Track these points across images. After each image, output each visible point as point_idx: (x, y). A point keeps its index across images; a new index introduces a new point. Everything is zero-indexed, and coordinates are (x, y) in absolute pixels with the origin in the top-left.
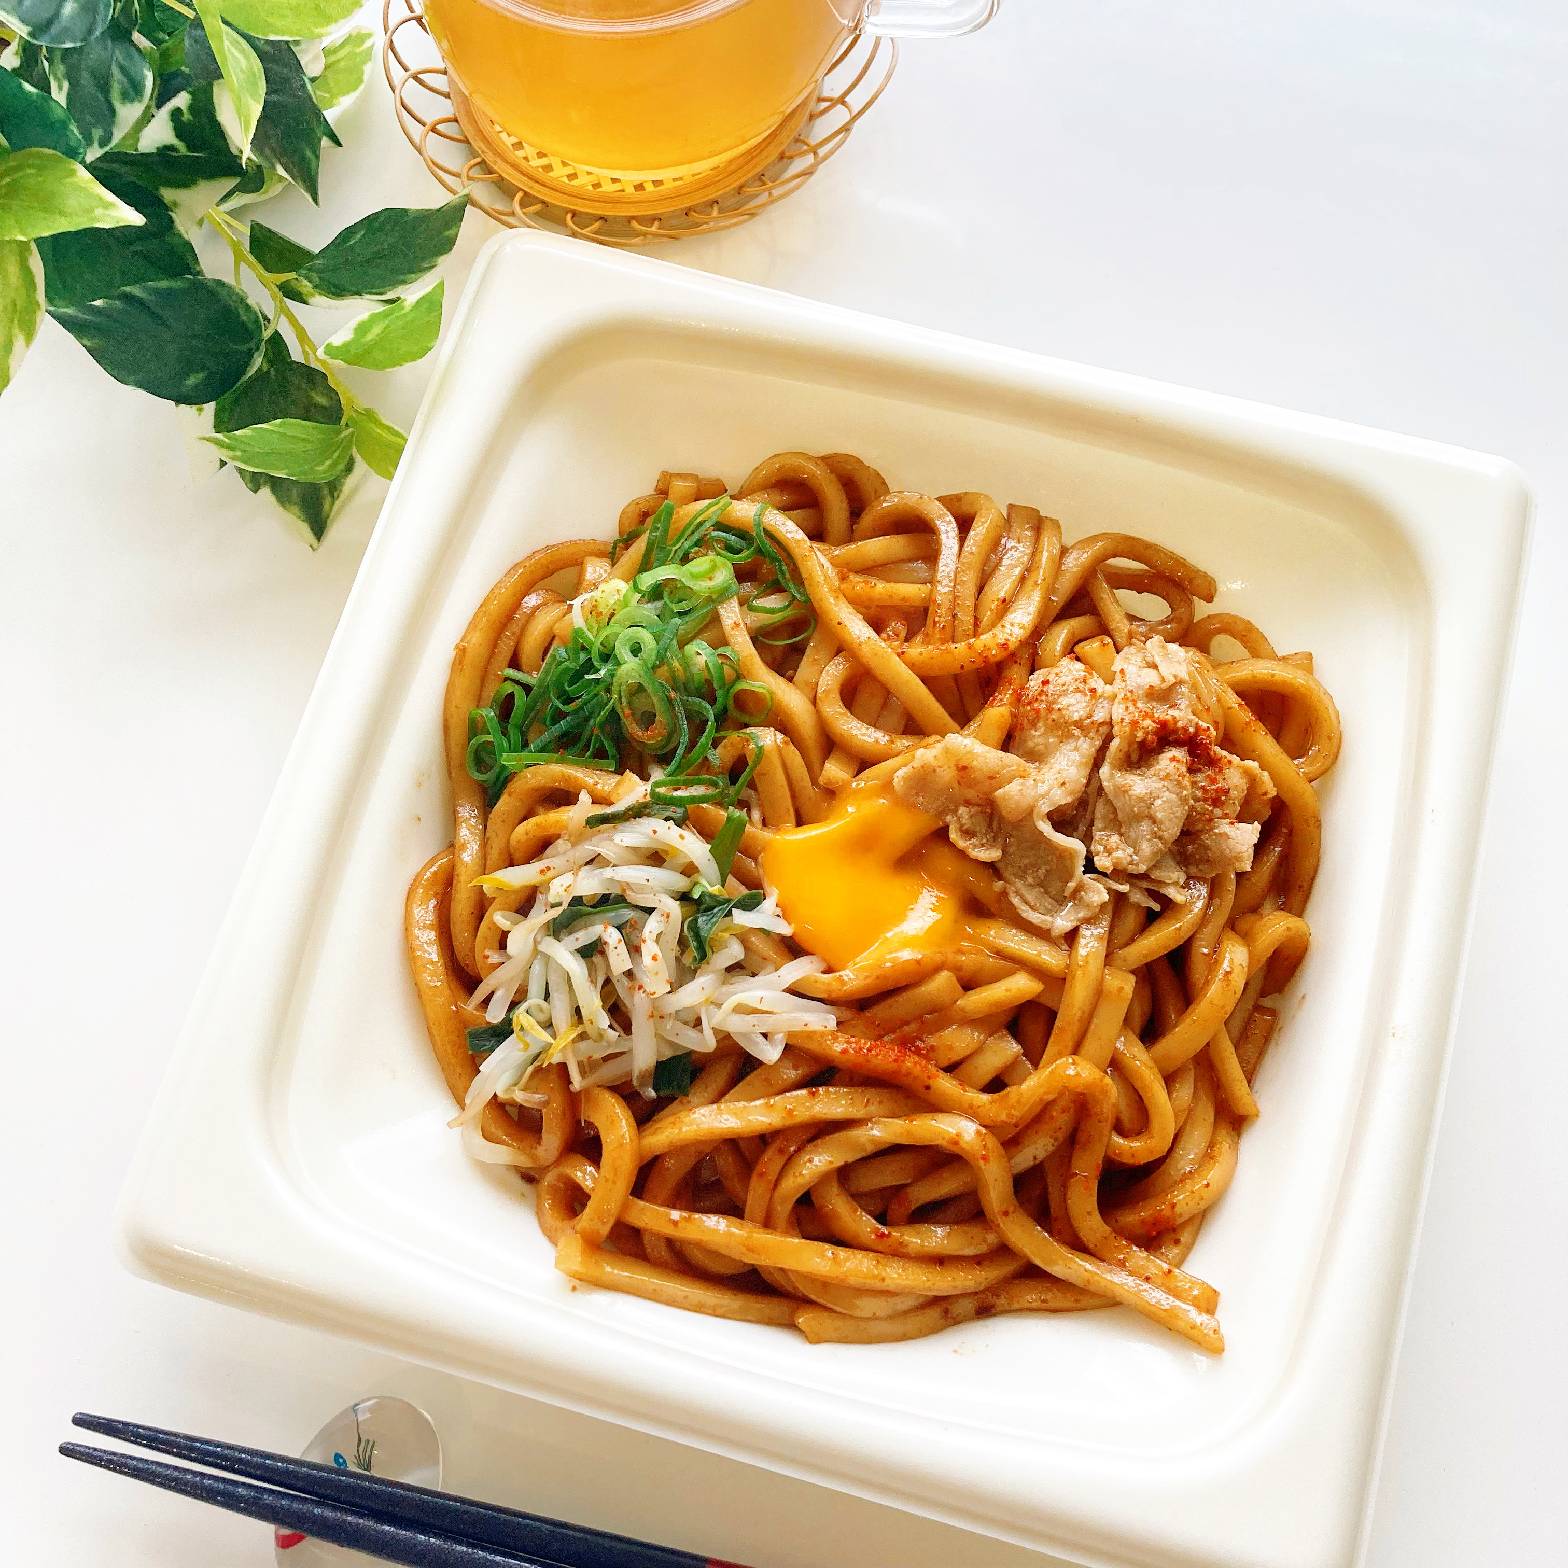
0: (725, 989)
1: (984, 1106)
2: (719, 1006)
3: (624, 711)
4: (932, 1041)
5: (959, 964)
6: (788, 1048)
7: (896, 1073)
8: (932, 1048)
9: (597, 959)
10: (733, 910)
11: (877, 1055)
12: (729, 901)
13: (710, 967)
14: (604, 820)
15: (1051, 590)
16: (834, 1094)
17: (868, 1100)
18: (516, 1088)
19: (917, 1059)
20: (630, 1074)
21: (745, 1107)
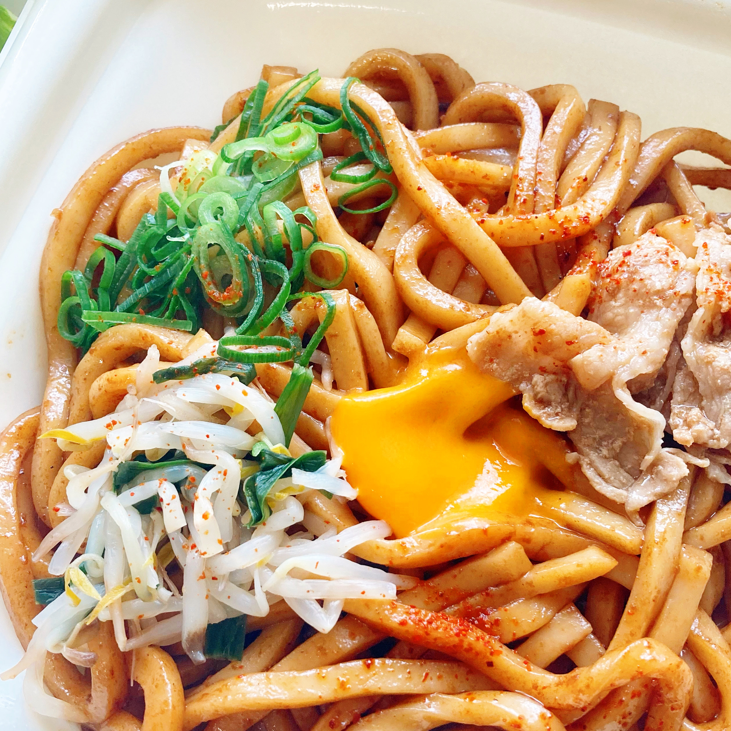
0: (282, 551)
1: (550, 687)
2: (273, 568)
3: (202, 270)
4: (496, 614)
5: (527, 537)
6: (344, 616)
7: (458, 647)
8: (497, 622)
9: (154, 516)
10: (293, 470)
11: (437, 628)
12: (290, 460)
13: (267, 528)
14: (170, 375)
15: (630, 173)
16: (391, 667)
17: (427, 675)
18: (65, 645)
19: (479, 633)
20: (180, 635)
21: (295, 677)
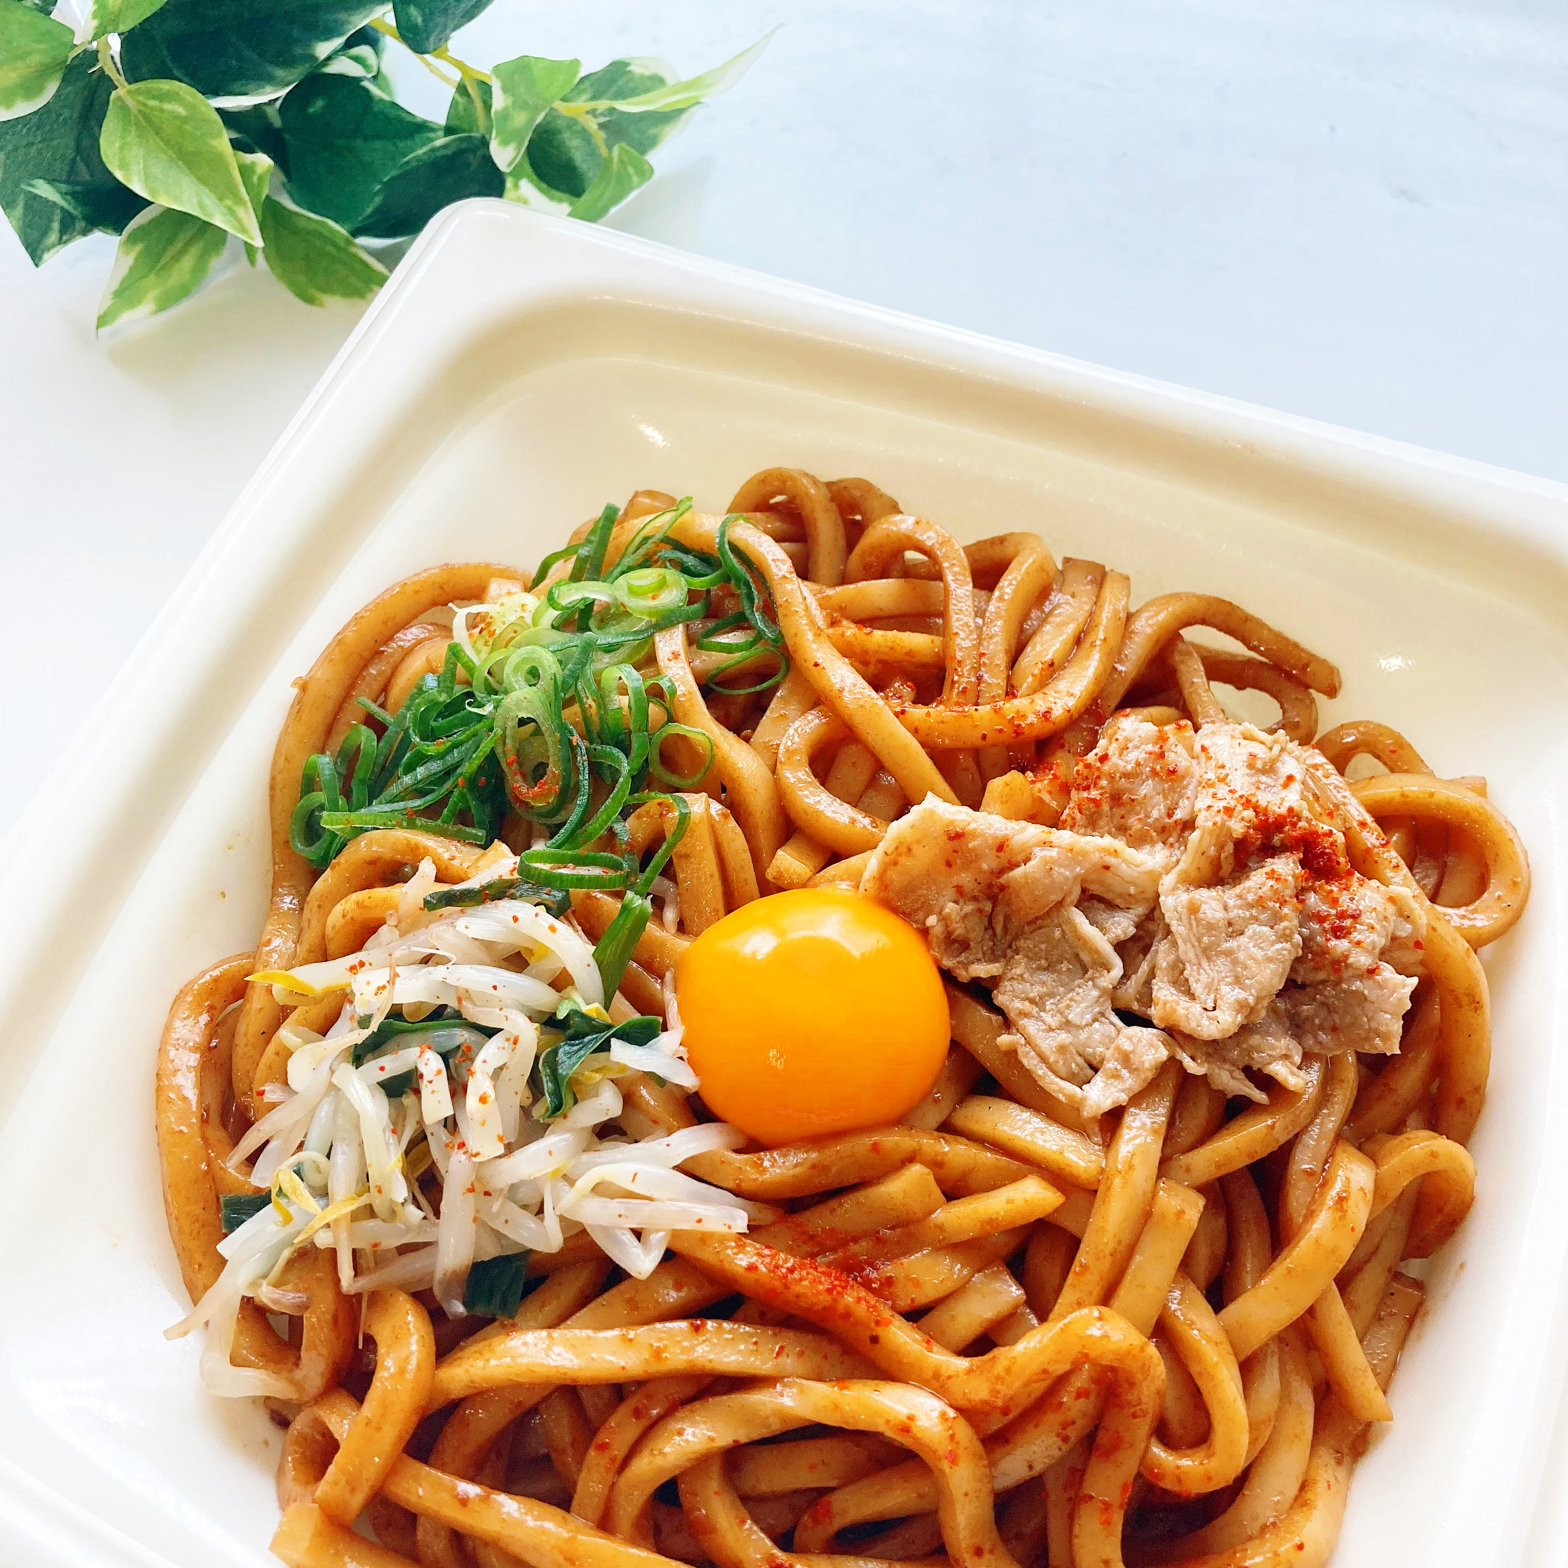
0: (585, 1157)
1: (958, 1376)
2: (570, 1180)
3: (507, 757)
4: (888, 1270)
5: (939, 1158)
6: (670, 1256)
7: (829, 1310)
8: (889, 1282)
9: (408, 1100)
10: (613, 1040)
11: (801, 1280)
12: (609, 1027)
13: (569, 1123)
14: (450, 899)
15: (1114, 655)
16: (729, 1332)
17: (782, 1348)
18: (265, 1282)
19: (863, 1293)
20: (432, 1274)
21: (589, 1338)
